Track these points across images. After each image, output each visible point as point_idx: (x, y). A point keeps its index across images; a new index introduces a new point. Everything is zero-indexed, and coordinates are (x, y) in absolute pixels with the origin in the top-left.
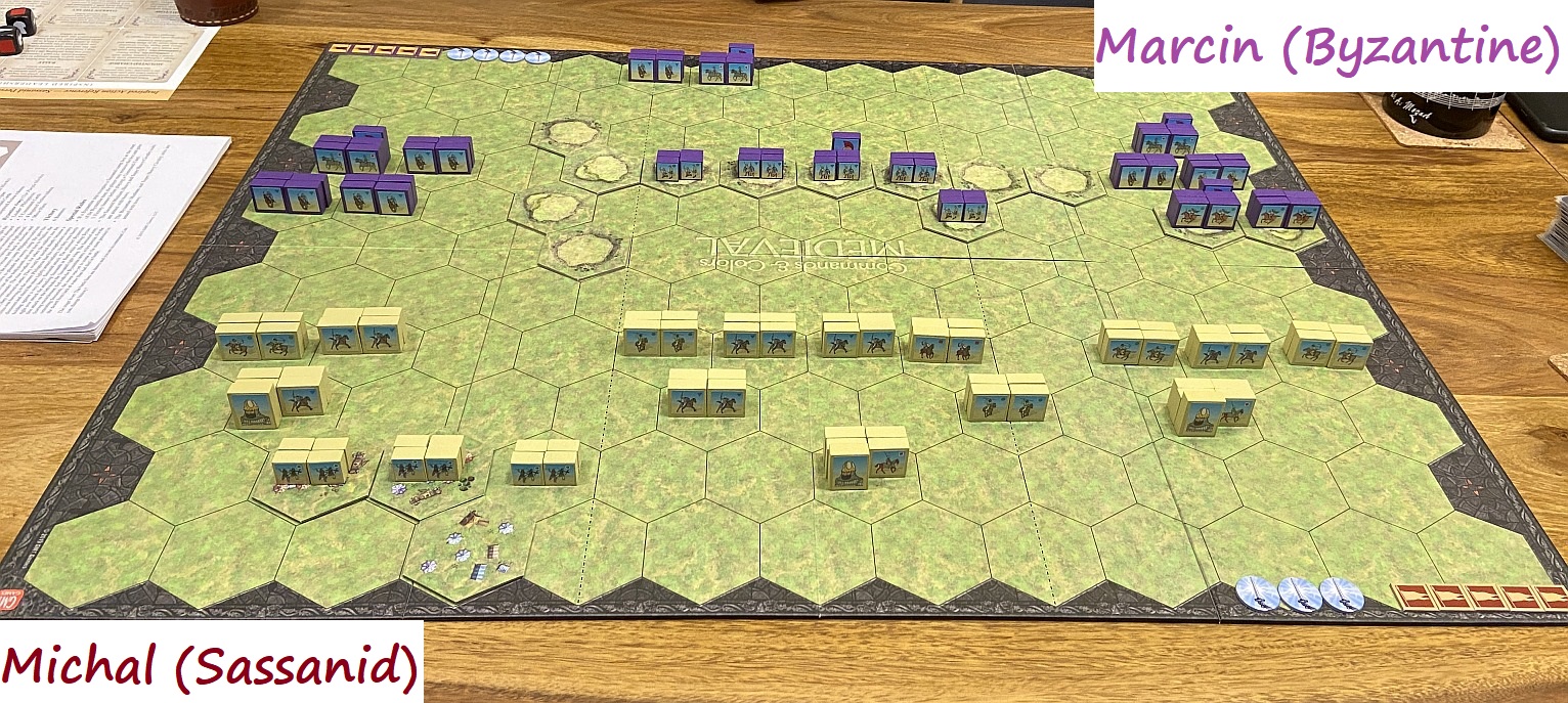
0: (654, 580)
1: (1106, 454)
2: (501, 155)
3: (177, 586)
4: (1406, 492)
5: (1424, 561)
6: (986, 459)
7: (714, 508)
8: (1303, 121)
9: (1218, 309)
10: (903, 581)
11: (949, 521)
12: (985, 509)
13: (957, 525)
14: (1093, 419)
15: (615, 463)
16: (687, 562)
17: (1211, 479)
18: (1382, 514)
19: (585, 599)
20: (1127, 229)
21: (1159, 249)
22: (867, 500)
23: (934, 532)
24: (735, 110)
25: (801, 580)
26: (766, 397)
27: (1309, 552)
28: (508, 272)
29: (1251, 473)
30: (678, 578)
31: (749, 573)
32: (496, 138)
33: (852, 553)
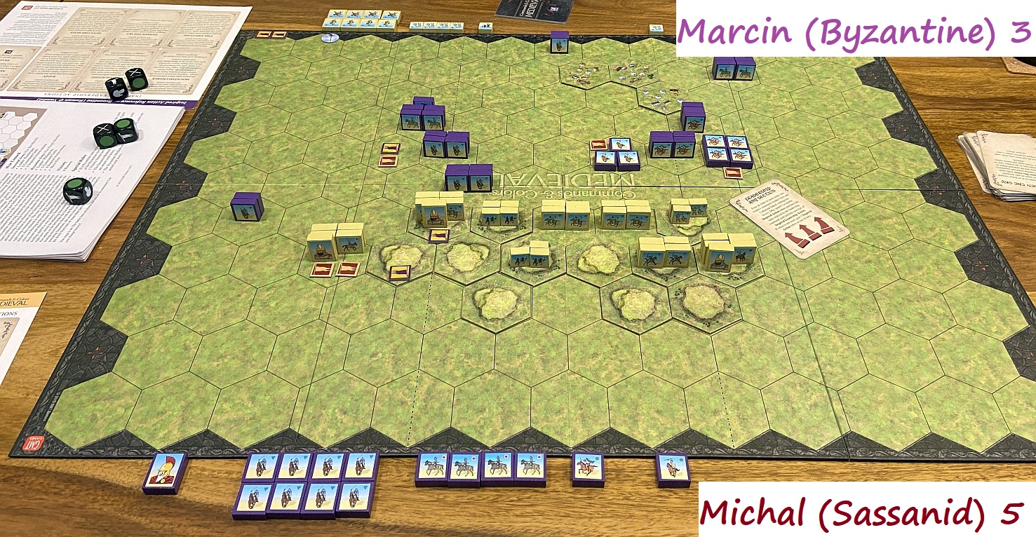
0: (459, 429)
1: (772, 334)
2: (357, 113)
3: (144, 434)
4: (985, 362)
5: (996, 414)
6: (688, 339)
7: (500, 376)
8: (920, 78)
9: (856, 223)
10: (629, 430)
11: (661, 385)
12: (686, 377)
13: (666, 388)
14: (765, 309)
15: (433, 343)
16: (481, 416)
17: (847, 353)
18: (968, 379)
19: (413, 443)
20: (793, 162)
21: (815, 177)
22: (605, 370)
23: (650, 394)
24: (517, 76)
25: (558, 430)
26: (537, 294)
27: (915, 409)
28: (362, 201)
29: (876, 348)
30: (474, 427)
31: (523, 424)
32: (353, 100)
33: (593, 410)
